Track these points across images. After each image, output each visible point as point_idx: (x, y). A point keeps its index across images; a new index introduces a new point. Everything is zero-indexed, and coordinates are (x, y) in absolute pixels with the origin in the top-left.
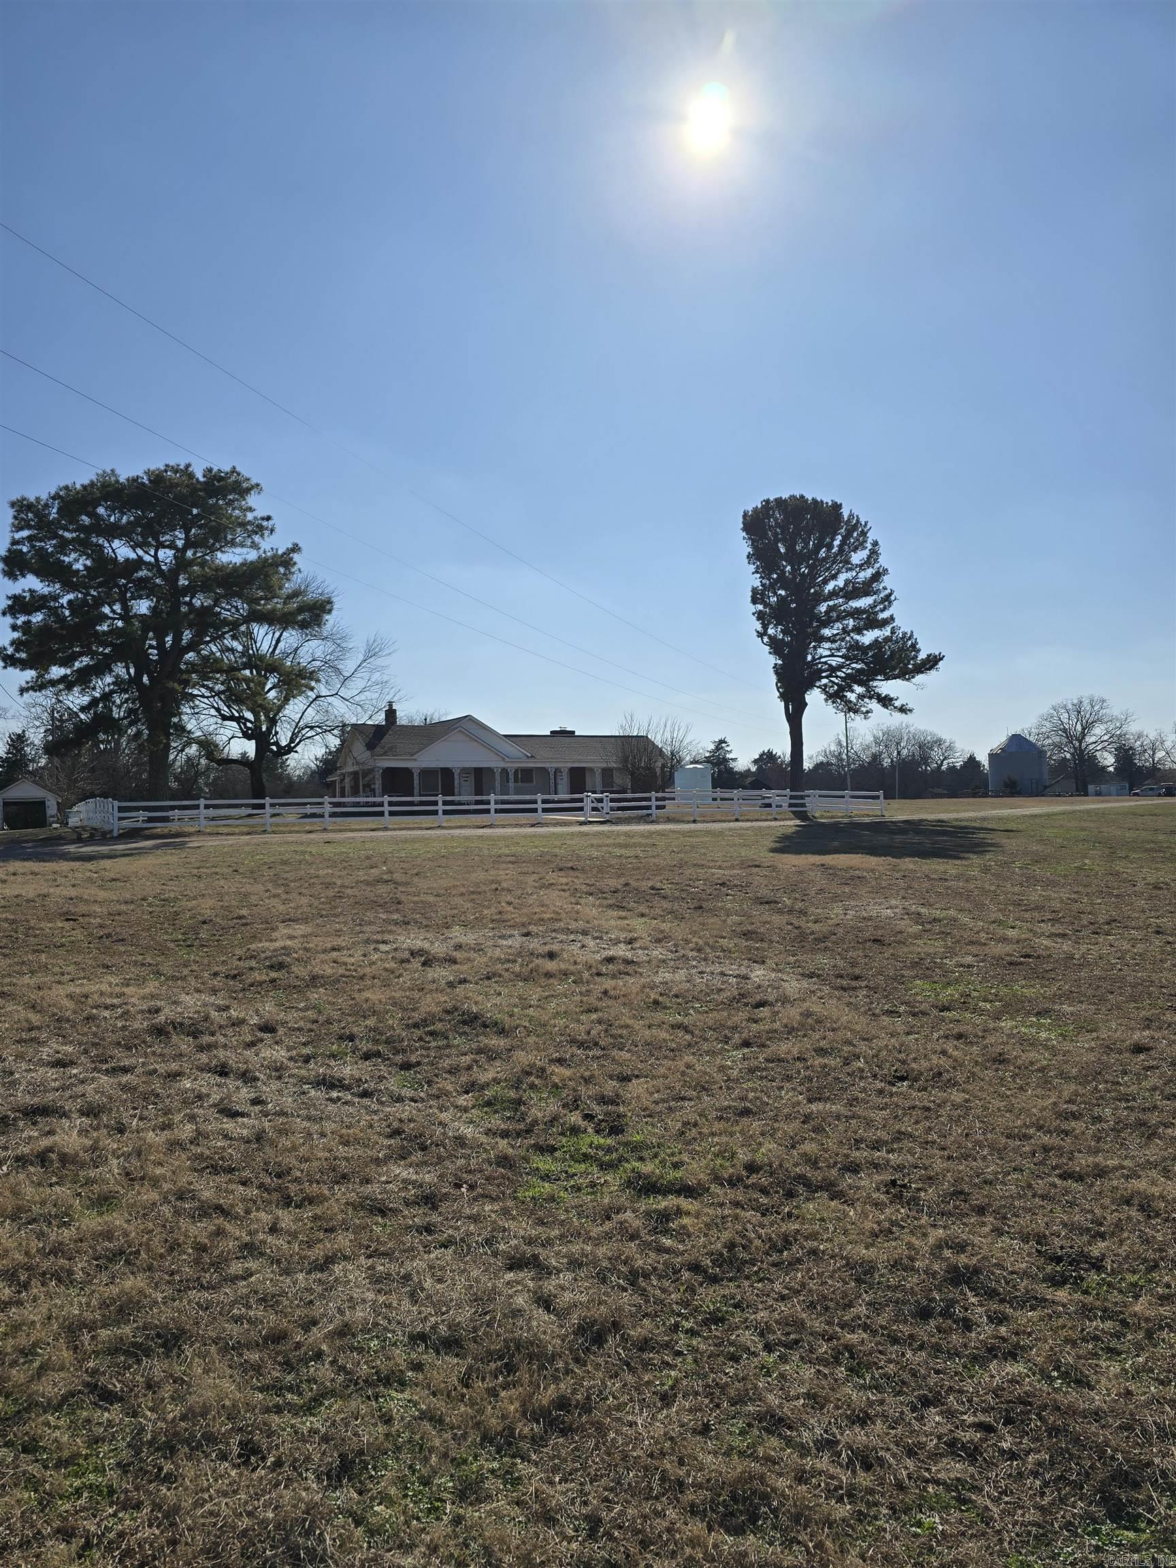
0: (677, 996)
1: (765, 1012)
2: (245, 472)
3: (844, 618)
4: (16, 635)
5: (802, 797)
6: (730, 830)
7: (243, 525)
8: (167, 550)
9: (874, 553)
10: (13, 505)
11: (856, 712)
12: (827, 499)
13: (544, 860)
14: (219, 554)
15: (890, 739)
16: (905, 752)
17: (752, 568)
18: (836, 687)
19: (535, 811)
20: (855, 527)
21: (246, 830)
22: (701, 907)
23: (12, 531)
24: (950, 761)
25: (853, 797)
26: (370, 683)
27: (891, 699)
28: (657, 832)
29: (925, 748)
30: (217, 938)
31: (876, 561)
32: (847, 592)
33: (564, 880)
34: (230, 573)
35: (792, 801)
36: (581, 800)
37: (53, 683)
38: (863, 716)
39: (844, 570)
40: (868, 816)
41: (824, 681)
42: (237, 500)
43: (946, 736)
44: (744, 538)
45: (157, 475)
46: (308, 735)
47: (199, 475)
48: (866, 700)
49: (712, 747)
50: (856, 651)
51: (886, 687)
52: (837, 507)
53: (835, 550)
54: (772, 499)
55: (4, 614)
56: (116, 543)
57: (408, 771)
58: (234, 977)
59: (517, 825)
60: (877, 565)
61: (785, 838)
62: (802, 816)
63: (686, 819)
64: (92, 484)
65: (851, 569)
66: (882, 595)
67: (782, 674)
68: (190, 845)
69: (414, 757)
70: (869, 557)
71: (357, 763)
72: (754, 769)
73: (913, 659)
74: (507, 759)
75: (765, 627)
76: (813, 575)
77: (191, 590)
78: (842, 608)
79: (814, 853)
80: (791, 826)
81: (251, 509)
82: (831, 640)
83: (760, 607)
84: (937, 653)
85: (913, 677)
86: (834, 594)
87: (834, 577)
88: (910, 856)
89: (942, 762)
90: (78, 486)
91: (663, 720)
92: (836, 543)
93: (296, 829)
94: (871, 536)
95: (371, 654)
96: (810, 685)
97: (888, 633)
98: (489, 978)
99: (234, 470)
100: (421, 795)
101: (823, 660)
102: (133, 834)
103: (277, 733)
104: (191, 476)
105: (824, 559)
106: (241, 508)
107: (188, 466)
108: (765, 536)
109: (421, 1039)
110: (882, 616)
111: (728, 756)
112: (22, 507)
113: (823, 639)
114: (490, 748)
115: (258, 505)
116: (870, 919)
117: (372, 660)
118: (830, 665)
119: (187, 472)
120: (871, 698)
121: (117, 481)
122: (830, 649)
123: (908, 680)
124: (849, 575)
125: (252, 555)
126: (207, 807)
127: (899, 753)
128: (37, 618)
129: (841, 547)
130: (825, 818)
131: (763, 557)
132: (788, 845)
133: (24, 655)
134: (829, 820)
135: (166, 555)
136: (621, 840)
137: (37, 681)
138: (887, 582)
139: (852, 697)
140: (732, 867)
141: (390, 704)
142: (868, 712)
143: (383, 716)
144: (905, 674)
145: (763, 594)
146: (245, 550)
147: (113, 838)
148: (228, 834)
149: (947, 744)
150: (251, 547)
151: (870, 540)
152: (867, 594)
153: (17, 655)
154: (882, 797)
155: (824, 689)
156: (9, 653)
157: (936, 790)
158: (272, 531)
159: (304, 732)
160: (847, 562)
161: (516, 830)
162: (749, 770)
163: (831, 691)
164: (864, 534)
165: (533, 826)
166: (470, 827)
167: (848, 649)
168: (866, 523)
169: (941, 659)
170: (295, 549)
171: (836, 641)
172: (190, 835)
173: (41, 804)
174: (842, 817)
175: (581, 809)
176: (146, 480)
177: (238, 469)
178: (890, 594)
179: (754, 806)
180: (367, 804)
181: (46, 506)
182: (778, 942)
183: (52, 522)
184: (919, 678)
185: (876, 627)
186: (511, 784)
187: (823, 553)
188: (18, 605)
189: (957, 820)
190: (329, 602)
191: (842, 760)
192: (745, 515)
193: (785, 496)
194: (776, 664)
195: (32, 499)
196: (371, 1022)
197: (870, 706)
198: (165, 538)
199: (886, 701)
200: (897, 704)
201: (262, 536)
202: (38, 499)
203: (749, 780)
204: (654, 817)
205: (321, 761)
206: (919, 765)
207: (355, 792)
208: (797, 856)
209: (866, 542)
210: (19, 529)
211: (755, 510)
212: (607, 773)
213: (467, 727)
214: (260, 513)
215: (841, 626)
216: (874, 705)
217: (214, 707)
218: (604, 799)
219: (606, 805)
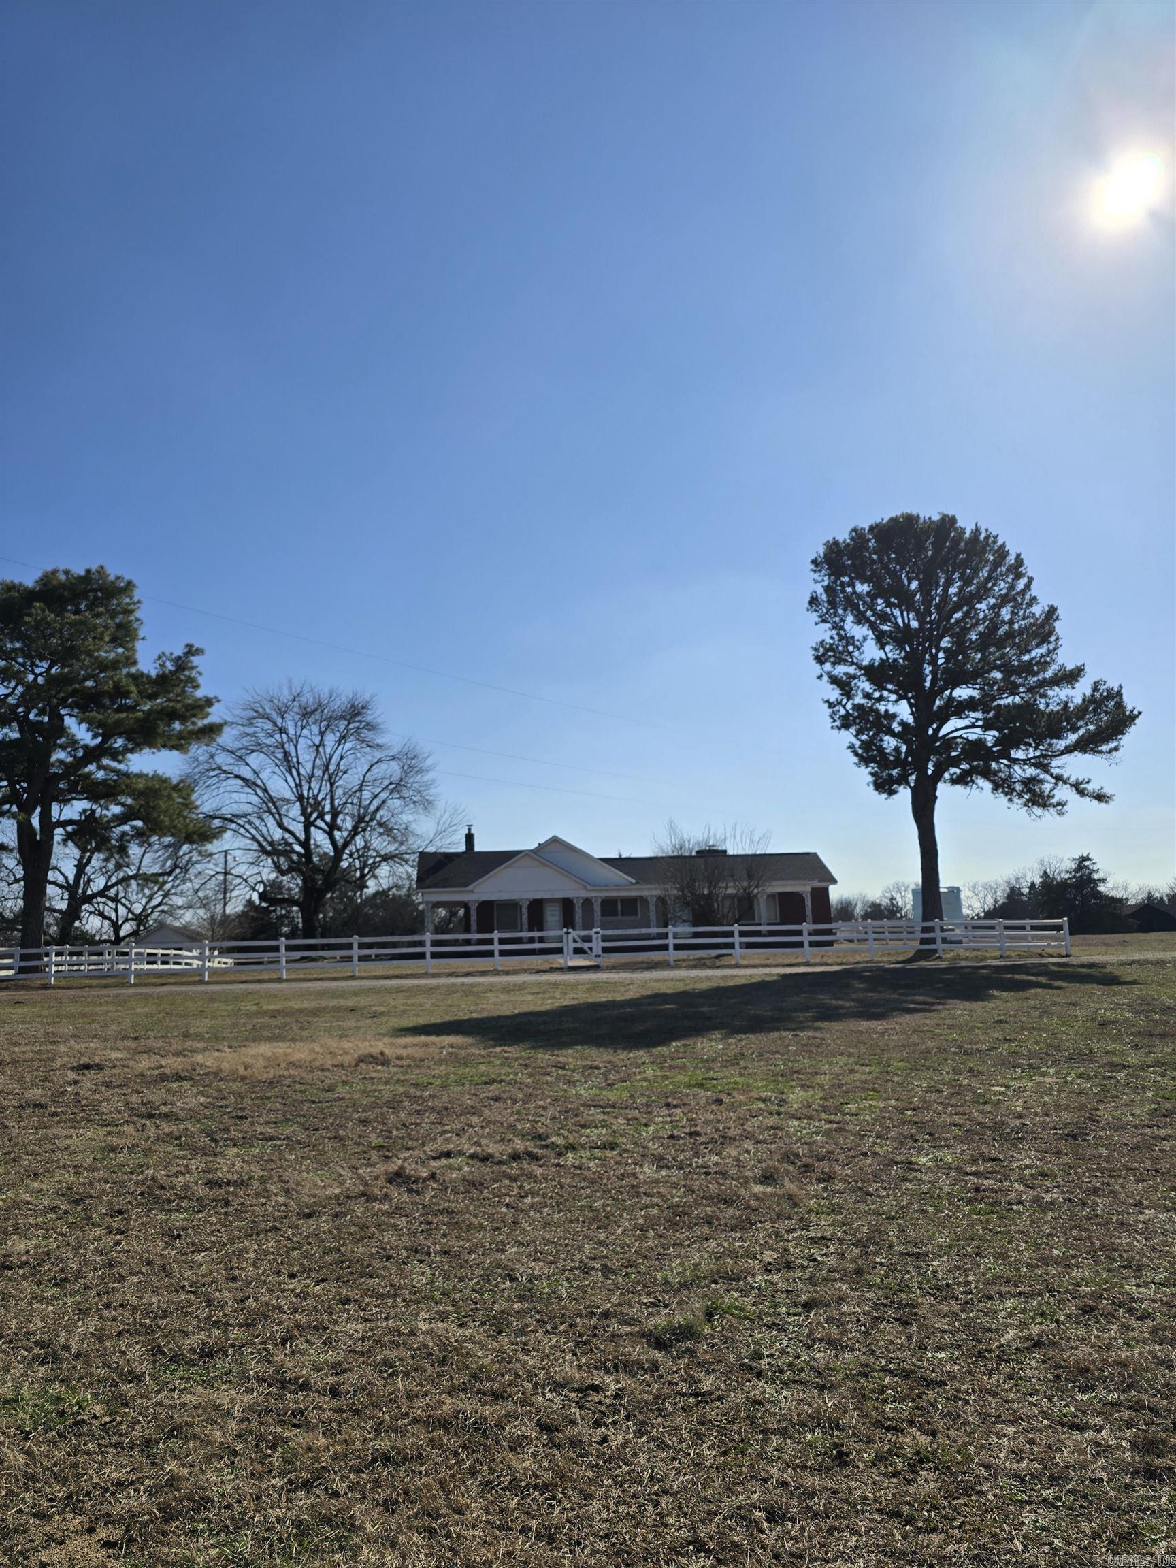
36: (558, 939)
49: (1073, 865)
69: (469, 889)
74: (589, 887)
175: (558, 951)
218: (594, 936)
219: (597, 945)
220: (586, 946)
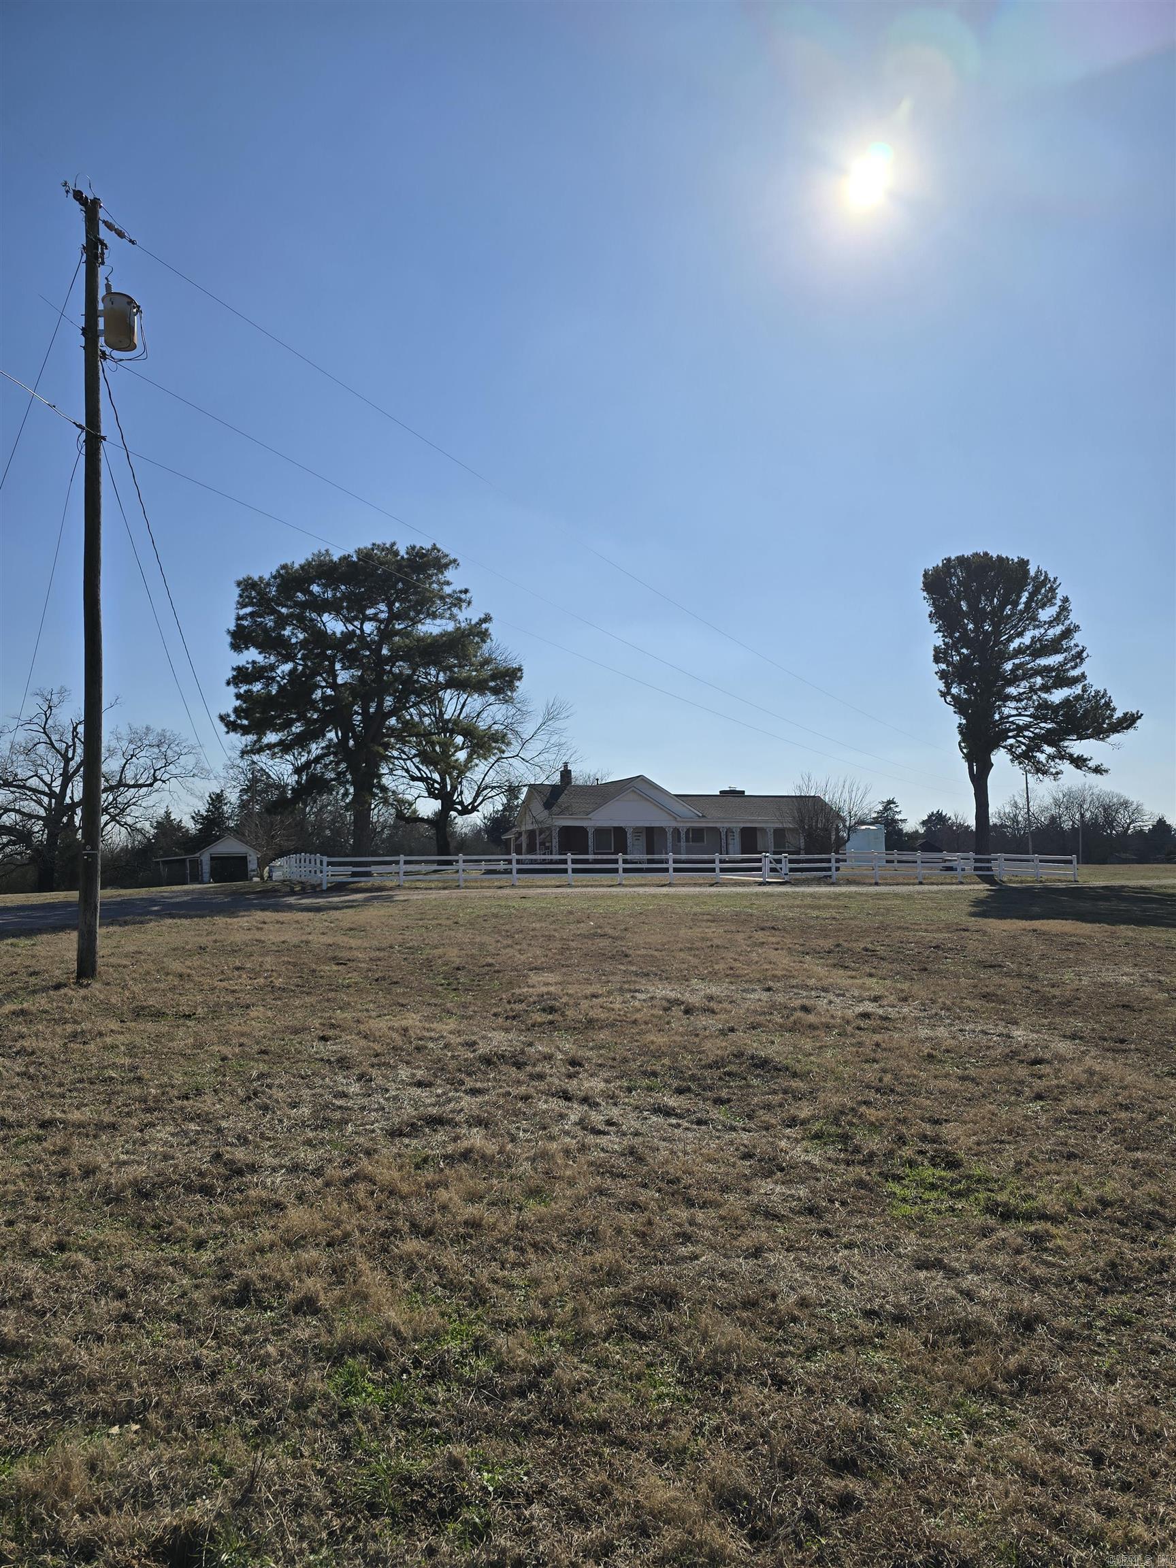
0: (948, 1051)
1: (1044, 1069)
2: (444, 548)
3: (1031, 676)
4: (238, 703)
5: (989, 861)
6: (919, 893)
7: (442, 598)
8: (371, 623)
9: (1064, 609)
10: (239, 584)
11: (1045, 773)
12: (1013, 555)
13: (741, 920)
14: (420, 626)
15: (1072, 800)
16: (1088, 815)
17: (935, 627)
18: (1024, 748)
19: (713, 870)
20: (1043, 583)
21: (440, 885)
22: (926, 969)
23: (237, 608)
24: (1138, 824)
25: (1041, 861)
26: (549, 745)
27: (1086, 760)
28: (843, 894)
29: (1109, 811)
30: (476, 983)
31: (1066, 618)
32: (1034, 650)
33: (774, 940)
34: (430, 644)
35: (978, 865)
36: (759, 860)
37: (270, 746)
38: (1052, 777)
39: (1031, 627)
40: (1060, 881)
41: (1011, 741)
42: (437, 575)
43: (1133, 797)
44: (925, 598)
45: (367, 554)
46: (490, 795)
47: (403, 552)
48: (1057, 760)
49: (880, 807)
50: (1044, 711)
51: (1077, 747)
52: (1023, 564)
53: (1021, 607)
54: (953, 558)
55: (228, 683)
56: (326, 617)
57: (583, 830)
58: (514, 1018)
59: (695, 885)
60: (1067, 622)
61: (978, 903)
62: (989, 880)
63: (867, 881)
64: (309, 564)
65: (1038, 627)
66: (1073, 652)
67: (967, 733)
68: (397, 898)
69: (589, 816)
70: (1059, 614)
71: (537, 822)
72: (922, 830)
73: (1108, 718)
74: (679, 819)
75: (948, 686)
76: (997, 632)
77: (391, 660)
78: (1029, 666)
79: (1018, 918)
80: (982, 891)
81: (448, 583)
82: (1018, 699)
83: (943, 666)
84: (1134, 712)
85: (1108, 737)
86: (1019, 651)
87: (1020, 634)
88: (1124, 923)
89: (1129, 825)
90: (296, 566)
91: (842, 780)
92: (1024, 599)
93: (478, 884)
94: (1060, 593)
95: (551, 716)
96: (996, 745)
97: (1079, 691)
98: (754, 1028)
99: (434, 547)
100: (595, 854)
101: (1011, 719)
102: (339, 888)
103: (462, 792)
104: (396, 553)
105: (1009, 617)
106: (439, 583)
107: (393, 544)
108: (947, 594)
109: (720, 1079)
110: (1075, 673)
111: (897, 817)
112: (248, 586)
113: (1009, 698)
114: (662, 807)
115: (455, 579)
116: (1109, 985)
117: (550, 723)
118: (1018, 725)
119: (391, 550)
120: (1062, 758)
121: (332, 561)
122: (1017, 709)
123: (1103, 739)
124: (1037, 633)
125: (450, 627)
126: (406, 862)
127: (1082, 816)
128: (257, 687)
129: (1028, 604)
130: (1014, 882)
131: (945, 616)
132: (984, 908)
133: (245, 722)
134: (1018, 885)
135: (369, 627)
136: (808, 901)
137: (254, 745)
138: (1078, 639)
139: (1042, 757)
140: (939, 930)
141: (566, 765)
142: (1057, 773)
143: (559, 777)
144: (1100, 732)
145: (945, 653)
146: (444, 621)
147: (322, 891)
148: (426, 889)
149: (1134, 806)
150: (449, 619)
151: (1059, 596)
152: (1057, 651)
153: (239, 721)
154: (1075, 862)
155: (1010, 749)
156: (232, 719)
157: (1123, 856)
158: (469, 603)
159: (485, 792)
160: (1034, 618)
161: (698, 889)
162: (917, 831)
163: (1019, 751)
164: (1052, 590)
165: (712, 885)
166: (650, 885)
167: (1036, 709)
168: (1055, 579)
169: (1139, 717)
170: (487, 619)
171: (1022, 700)
172: (391, 889)
173: (243, 860)
174: (1032, 882)
175: (759, 869)
176: (355, 559)
177: (438, 546)
178: (1082, 651)
179: (936, 868)
180: (543, 862)
181: (268, 584)
182: (1021, 1005)
183: (272, 600)
184: (1115, 738)
185: (1067, 685)
186: (683, 844)
187: (1008, 610)
188: (241, 676)
189: (1161, 887)
190: (520, 669)
191: (1018, 822)
192: (926, 575)
193: (968, 553)
194: (960, 724)
195: (256, 578)
196: (666, 1061)
197: (1060, 768)
198: (370, 612)
199: (1079, 762)
200: (1091, 764)
201: (460, 608)
202: (261, 578)
203: (920, 841)
204: (833, 880)
205: (489, 820)
206: (1103, 828)
207: (531, 850)
208: (1003, 921)
209: (1055, 598)
210: (244, 606)
211: (936, 569)
212: (779, 833)
213: (638, 787)
214: (457, 586)
215: (1028, 685)
216: (1066, 766)
217: (403, 768)
218: (783, 860)
219: (785, 866)
220: (778, 866)
